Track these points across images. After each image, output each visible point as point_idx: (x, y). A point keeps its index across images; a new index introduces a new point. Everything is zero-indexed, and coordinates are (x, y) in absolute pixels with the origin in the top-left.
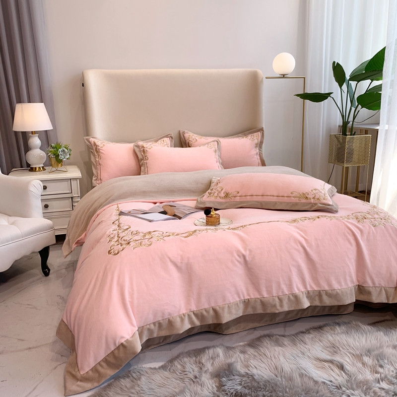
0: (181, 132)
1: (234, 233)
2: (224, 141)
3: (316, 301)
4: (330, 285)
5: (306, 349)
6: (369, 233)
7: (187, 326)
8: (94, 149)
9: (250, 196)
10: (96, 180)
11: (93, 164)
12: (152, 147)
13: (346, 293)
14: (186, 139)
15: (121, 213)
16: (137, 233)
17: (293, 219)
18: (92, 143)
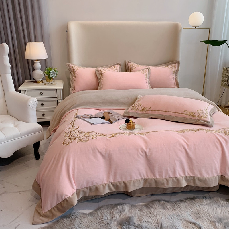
0: (126, 62)
1: (141, 136)
3: (191, 182)
5: (180, 213)
7: (107, 191)
8: (72, 71)
9: (157, 111)
10: (72, 90)
11: (71, 80)
12: (106, 72)
14: (129, 67)
15: (77, 117)
16: (82, 132)
17: (181, 130)
18: (71, 67)
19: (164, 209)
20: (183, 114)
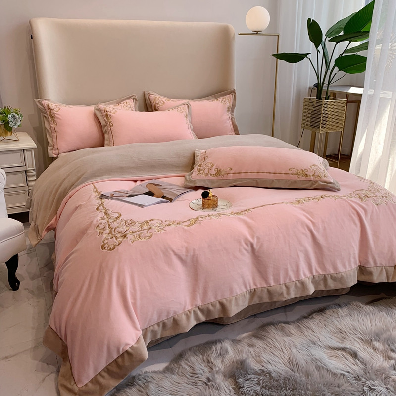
0: (146, 93)
1: (239, 218)
2: (195, 104)
3: (320, 285)
4: (335, 268)
5: (315, 338)
6: (372, 212)
7: (193, 323)
8: (48, 113)
9: (244, 173)
10: (53, 149)
11: (47, 130)
12: (116, 111)
13: (350, 275)
14: (152, 102)
15: (103, 197)
16: (132, 223)
17: (296, 200)
18: (46, 106)
19: (288, 335)
20: (288, 174)
